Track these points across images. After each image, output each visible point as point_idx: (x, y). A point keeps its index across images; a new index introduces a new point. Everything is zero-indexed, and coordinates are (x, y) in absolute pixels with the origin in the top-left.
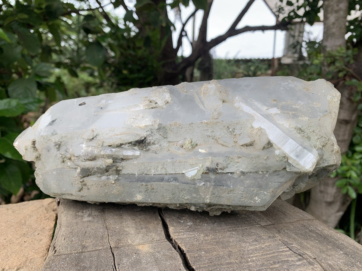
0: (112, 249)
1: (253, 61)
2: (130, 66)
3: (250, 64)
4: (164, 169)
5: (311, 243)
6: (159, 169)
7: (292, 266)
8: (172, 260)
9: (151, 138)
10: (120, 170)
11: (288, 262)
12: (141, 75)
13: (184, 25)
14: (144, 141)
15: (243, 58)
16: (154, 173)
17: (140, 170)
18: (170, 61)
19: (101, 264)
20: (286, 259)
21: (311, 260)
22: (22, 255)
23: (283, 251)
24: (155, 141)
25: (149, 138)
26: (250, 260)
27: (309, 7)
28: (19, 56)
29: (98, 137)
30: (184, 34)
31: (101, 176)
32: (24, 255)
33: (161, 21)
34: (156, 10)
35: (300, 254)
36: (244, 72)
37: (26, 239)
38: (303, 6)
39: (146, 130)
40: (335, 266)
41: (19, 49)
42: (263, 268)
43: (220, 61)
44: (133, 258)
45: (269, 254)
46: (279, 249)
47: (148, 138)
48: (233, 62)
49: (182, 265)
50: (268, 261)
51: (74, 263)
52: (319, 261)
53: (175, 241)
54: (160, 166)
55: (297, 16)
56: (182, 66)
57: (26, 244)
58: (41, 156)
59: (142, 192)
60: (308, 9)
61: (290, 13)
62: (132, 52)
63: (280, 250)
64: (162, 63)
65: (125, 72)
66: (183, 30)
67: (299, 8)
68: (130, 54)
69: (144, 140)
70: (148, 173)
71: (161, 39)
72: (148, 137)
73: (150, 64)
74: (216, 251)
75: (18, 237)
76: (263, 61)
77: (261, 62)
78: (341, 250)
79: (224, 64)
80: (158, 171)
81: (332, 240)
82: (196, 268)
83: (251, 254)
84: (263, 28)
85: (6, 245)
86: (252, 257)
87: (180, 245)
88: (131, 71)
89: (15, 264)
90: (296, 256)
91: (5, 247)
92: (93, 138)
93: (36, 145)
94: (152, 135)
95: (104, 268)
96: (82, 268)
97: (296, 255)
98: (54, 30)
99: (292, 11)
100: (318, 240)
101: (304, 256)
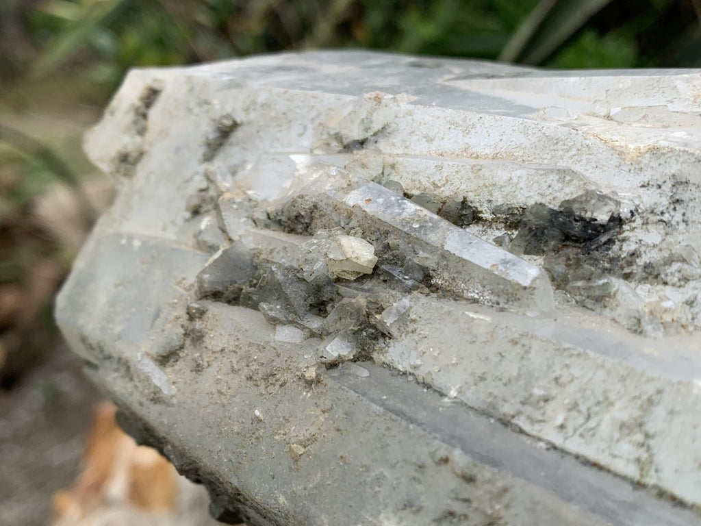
4: (639, 437)
6: (607, 423)
9: (653, 236)
10: (386, 335)
14: (604, 239)
16: (558, 440)
17: (482, 378)
24: (669, 261)
25: (639, 234)
29: (383, 145)
31: (281, 317)
39: (645, 178)
47: (633, 229)
54: (618, 405)
58: (145, 159)
59: (419, 509)
69: (605, 228)
70: (521, 422)
72: (638, 221)
80: (593, 432)
92: (362, 143)
93: (154, 113)
94: (666, 217)
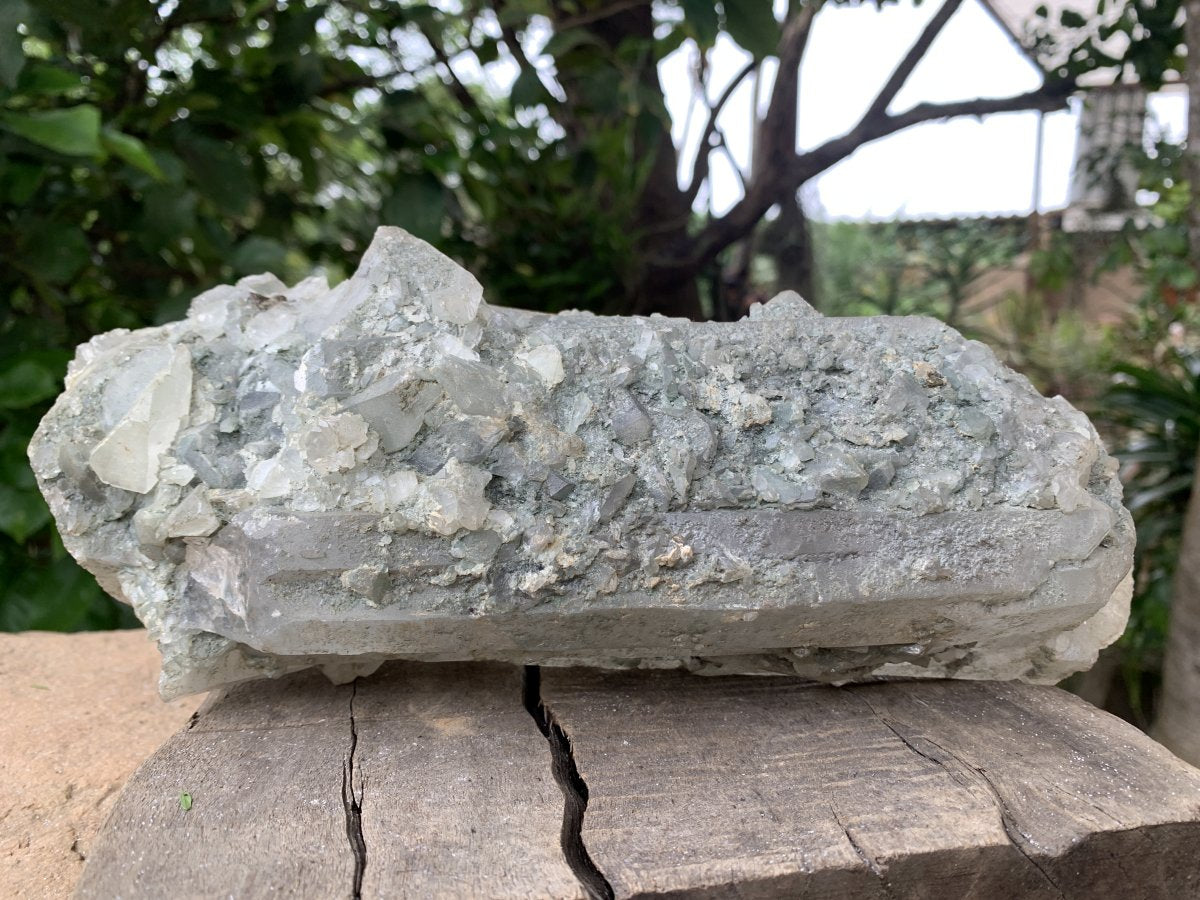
0: (356, 725)
1: (965, 225)
2: (535, 250)
3: (951, 235)
5: (986, 731)
7: (895, 786)
8: (523, 756)
11: (887, 776)
12: (572, 277)
13: (715, 112)
15: (929, 219)
18: (663, 227)
19: (312, 757)
20: (884, 768)
21: (966, 772)
22: (128, 755)
23: (883, 748)
26: (766, 766)
27: (1145, 27)
28: (190, 222)
30: (713, 140)
32: (133, 755)
33: (625, 98)
34: (611, 64)
35: (934, 757)
36: (930, 262)
37: (145, 716)
38: (1123, 25)
40: (1040, 790)
41: (188, 201)
42: (800, 787)
43: (847, 229)
44: (408, 747)
45: (835, 755)
46: (871, 743)
48: (890, 232)
49: (549, 769)
50: (823, 770)
51: (239, 752)
52: (991, 778)
53: (548, 712)
55: (1103, 60)
56: (705, 244)
57: (143, 729)
60: (1139, 33)
61: (1075, 51)
62: (541, 205)
63: (874, 746)
64: (638, 234)
65: (525, 271)
66: (711, 128)
67: (1106, 33)
68: (538, 212)
71: (638, 156)
73: (597, 240)
74: (666, 741)
75: (124, 709)
76: (998, 223)
77: (989, 230)
78: (1082, 753)
79: (861, 239)
81: (1064, 729)
82: (590, 778)
83: (779, 752)
84: (979, 108)
85: (88, 727)
86: (778, 760)
87: (560, 723)
88: (540, 266)
89: (104, 776)
90: (918, 763)
91: (85, 732)
95: (319, 766)
96: (256, 764)
97: (921, 758)
98: (298, 143)
99: (1082, 47)
100: (1012, 726)
101: (944, 763)
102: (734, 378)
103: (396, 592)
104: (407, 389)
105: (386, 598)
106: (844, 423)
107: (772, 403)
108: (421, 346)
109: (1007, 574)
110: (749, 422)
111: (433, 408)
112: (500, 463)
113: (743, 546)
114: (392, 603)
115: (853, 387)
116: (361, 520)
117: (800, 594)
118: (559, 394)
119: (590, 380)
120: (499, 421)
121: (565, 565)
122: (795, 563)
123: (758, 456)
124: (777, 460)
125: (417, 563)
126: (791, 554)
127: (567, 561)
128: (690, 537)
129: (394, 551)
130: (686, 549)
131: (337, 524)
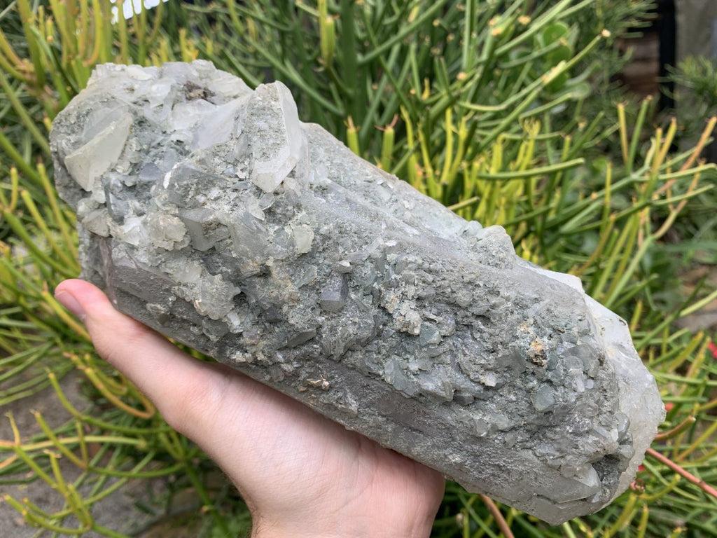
102: (413, 296)
103: (172, 323)
104: (210, 225)
105: (166, 324)
106: (465, 355)
107: (427, 324)
108: (235, 194)
109: (502, 487)
110: (404, 329)
111: (221, 241)
112: (247, 288)
113: (359, 397)
114: (169, 327)
115: (486, 335)
116: (165, 282)
117: (379, 435)
118: (303, 259)
119: (325, 258)
120: (255, 265)
121: (259, 359)
122: (384, 419)
123: (399, 350)
124: (407, 359)
125: (185, 317)
126: (384, 414)
127: (261, 357)
128: (332, 378)
129: (176, 305)
130: (326, 383)
131: (152, 278)
